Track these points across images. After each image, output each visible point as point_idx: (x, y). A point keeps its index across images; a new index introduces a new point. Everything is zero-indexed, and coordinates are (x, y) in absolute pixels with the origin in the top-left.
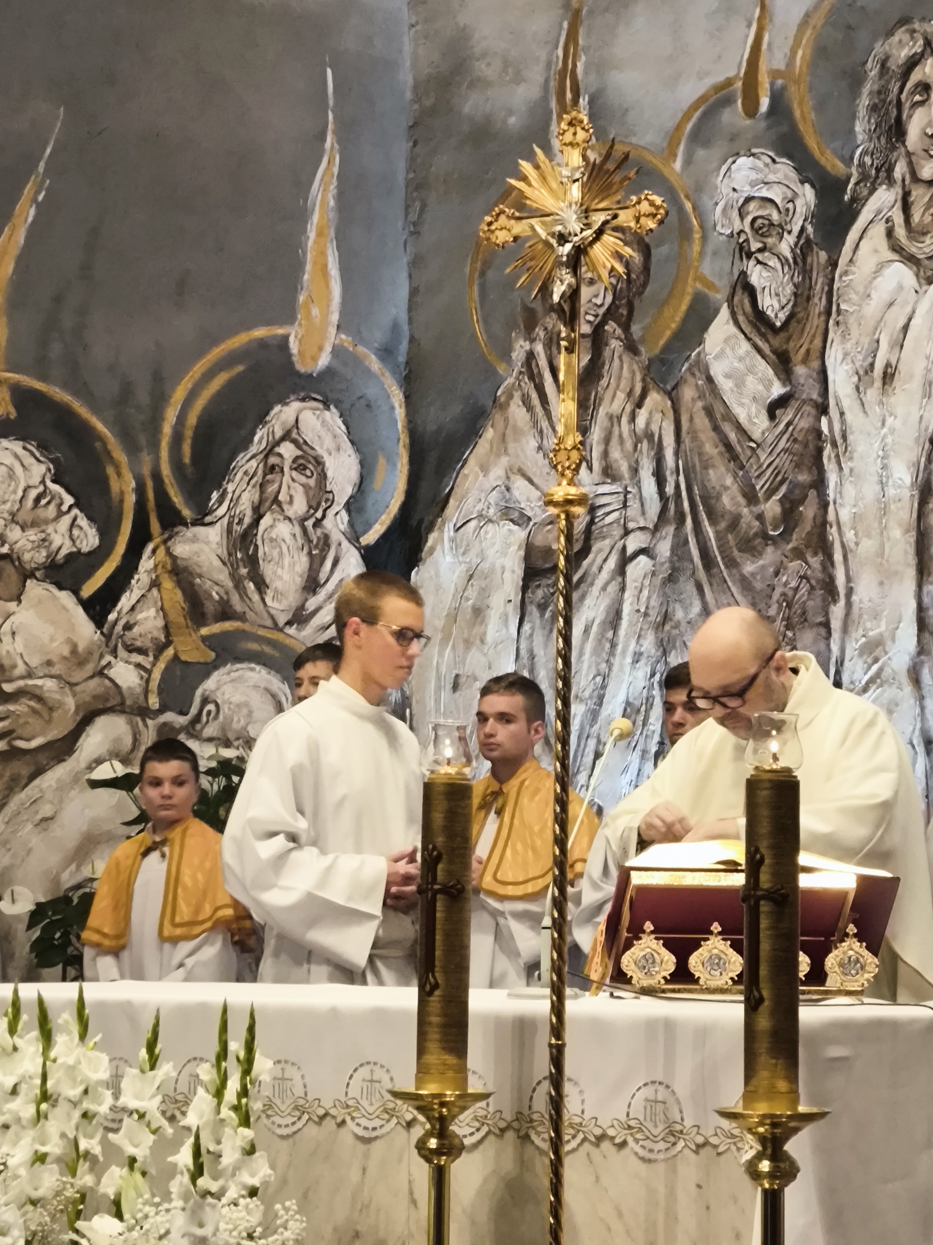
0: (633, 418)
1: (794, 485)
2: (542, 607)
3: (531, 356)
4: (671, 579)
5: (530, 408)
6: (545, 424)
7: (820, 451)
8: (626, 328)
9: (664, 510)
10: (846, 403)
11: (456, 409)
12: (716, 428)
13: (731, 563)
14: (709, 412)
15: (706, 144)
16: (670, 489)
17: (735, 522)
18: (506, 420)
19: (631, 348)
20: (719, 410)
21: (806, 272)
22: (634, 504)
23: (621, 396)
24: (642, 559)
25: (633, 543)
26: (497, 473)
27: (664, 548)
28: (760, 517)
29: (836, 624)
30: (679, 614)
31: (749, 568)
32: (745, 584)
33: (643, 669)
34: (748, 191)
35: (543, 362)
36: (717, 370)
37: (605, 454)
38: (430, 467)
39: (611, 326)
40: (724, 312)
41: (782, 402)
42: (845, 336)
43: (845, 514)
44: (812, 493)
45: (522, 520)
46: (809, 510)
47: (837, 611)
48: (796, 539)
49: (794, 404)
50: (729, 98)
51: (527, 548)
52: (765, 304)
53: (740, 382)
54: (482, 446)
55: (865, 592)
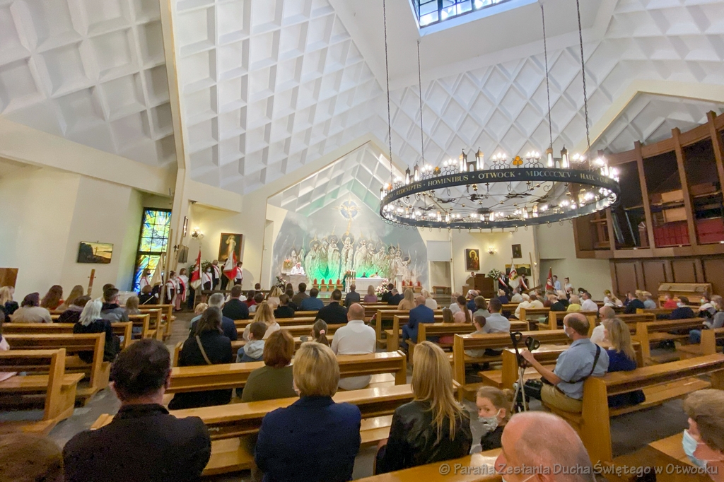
1: (326, 256)
2: (313, 260)
4: (320, 259)
5: (312, 251)
7: (327, 254)
9: (320, 256)
12: (322, 253)
17: (323, 257)
19: (318, 249)
21: (327, 247)
22: (318, 256)
23: (318, 251)
26: (311, 254)
29: (328, 262)
31: (324, 259)
33: (318, 263)
34: (324, 243)
35: (313, 249)
40: (323, 248)
42: (329, 250)
43: (328, 257)
48: (326, 258)
50: (324, 239)
51: (312, 257)
52: (325, 248)
53: (324, 251)
54: (310, 252)
55: (329, 260)
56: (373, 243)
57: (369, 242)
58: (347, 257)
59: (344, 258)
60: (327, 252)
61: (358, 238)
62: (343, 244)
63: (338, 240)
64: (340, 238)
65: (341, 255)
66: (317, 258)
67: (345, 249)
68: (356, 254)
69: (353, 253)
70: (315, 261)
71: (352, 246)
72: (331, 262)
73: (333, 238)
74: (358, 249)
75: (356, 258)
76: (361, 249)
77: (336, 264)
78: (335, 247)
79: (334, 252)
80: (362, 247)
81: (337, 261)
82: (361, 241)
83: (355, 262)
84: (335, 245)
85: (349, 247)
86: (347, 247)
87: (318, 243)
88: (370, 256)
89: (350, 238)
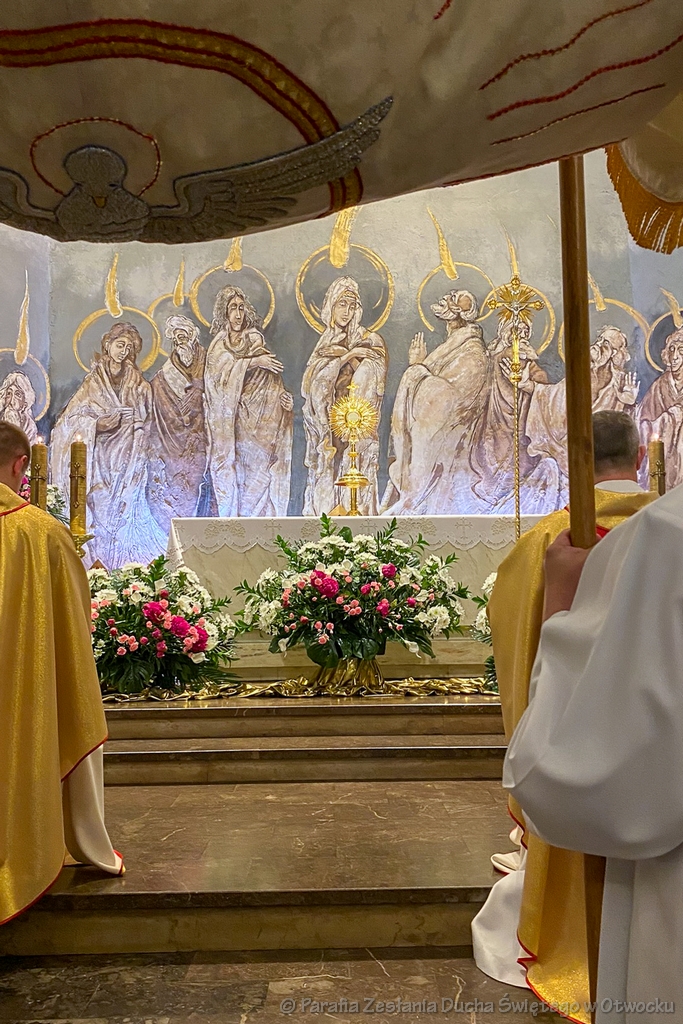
0: (137, 389)
1: (193, 412)
2: (103, 443)
3: (98, 367)
4: (151, 437)
5: (98, 383)
6: (104, 388)
7: (202, 403)
8: (134, 362)
9: (148, 416)
10: (211, 390)
11: (69, 381)
12: (166, 394)
13: (172, 433)
15: (162, 311)
16: (150, 411)
17: (173, 422)
18: (89, 387)
19: (136, 368)
20: (167, 388)
21: (197, 352)
22: (137, 415)
23: (132, 382)
24: (140, 430)
25: (136, 426)
26: (85, 402)
28: (182, 420)
29: (208, 452)
30: (154, 447)
31: (178, 434)
32: (177, 439)
33: (141, 463)
34: (177, 327)
35: (103, 369)
38: (59, 398)
39: (128, 361)
40: (169, 360)
41: (189, 388)
42: (211, 371)
43: (211, 421)
44: (200, 414)
45: (95, 416)
46: (199, 420)
48: (194, 427)
49: (193, 389)
50: (170, 299)
51: (97, 425)
52: (183, 359)
53: (175, 381)
54: (79, 393)
55: (218, 443)
61: (418, 283)
62: (313, 323)
63: (273, 299)
64: (284, 291)
65: (300, 402)
66: (134, 431)
67: (326, 360)
68: (411, 391)
69: (382, 385)
70: (116, 450)
71: (374, 338)
72: (232, 455)
73: (239, 290)
74: (422, 356)
75: (405, 419)
76: (446, 355)
77: (266, 464)
78: (250, 354)
79: (249, 388)
80: (449, 341)
81: (274, 446)
82: (444, 303)
83: (405, 442)
84: (255, 336)
85: (357, 345)
86: (340, 344)
87: (129, 332)
88: (510, 399)
89: (356, 285)
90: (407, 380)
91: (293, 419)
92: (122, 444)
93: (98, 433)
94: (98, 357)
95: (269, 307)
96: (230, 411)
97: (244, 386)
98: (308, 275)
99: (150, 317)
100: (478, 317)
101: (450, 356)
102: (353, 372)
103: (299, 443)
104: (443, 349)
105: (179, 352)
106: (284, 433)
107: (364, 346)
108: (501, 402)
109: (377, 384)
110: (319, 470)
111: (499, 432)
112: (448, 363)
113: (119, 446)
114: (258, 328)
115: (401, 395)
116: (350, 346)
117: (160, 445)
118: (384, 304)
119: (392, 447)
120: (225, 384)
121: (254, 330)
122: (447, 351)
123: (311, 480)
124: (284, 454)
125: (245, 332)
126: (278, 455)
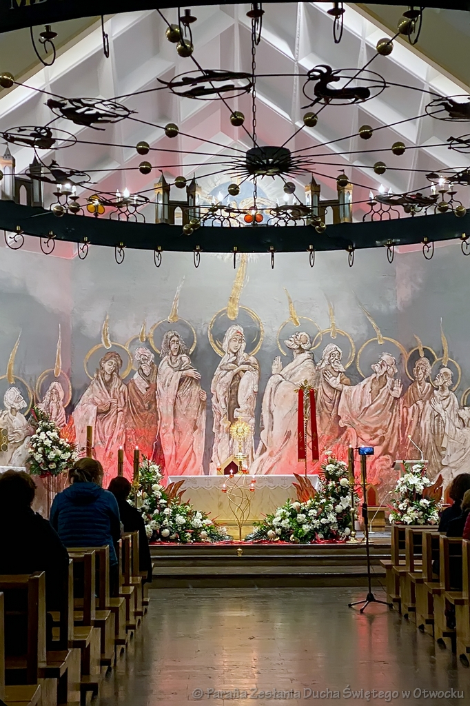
0: (119, 389)
1: (151, 401)
2: (101, 419)
3: (98, 376)
4: (127, 415)
5: (98, 386)
6: (101, 389)
7: (155, 396)
8: (118, 373)
9: (125, 404)
10: (160, 389)
11: (82, 385)
12: (136, 391)
13: (138, 414)
14: (134, 389)
15: (133, 345)
16: (126, 401)
17: (139, 407)
18: (93, 388)
20: (136, 389)
21: (153, 368)
22: (119, 404)
23: (117, 385)
24: (121, 412)
25: (119, 409)
26: (91, 396)
27: (125, 410)
28: (144, 406)
29: (159, 424)
30: (129, 421)
31: (142, 414)
32: (141, 417)
33: (121, 430)
34: (141, 353)
35: (100, 378)
36: (136, 382)
37: (114, 394)
38: (76, 395)
39: (114, 373)
40: (137, 372)
41: (148, 388)
42: (160, 379)
43: (160, 407)
44: (154, 403)
45: (96, 404)
46: (153, 406)
47: (159, 422)
48: (151, 410)
49: (150, 389)
50: (138, 338)
51: (98, 409)
52: (145, 372)
53: (140, 383)
54: (87, 391)
55: (164, 419)
56: (341, 340)
57: (327, 339)
58: (233, 404)
59: (221, 406)
60: (152, 387)
61: (277, 328)
62: (218, 352)
63: (195, 338)
64: (201, 333)
65: (210, 396)
66: (117, 412)
67: (225, 372)
68: (273, 390)
69: (257, 386)
70: (108, 423)
71: (252, 359)
72: (172, 426)
73: (176, 332)
74: (280, 369)
75: (270, 405)
76: (293, 369)
77: (191, 430)
78: (183, 368)
79: (181, 388)
80: (295, 361)
81: (195, 421)
82: (292, 339)
83: (269, 419)
84: (185, 359)
85: (243, 363)
86: (233, 362)
87: (115, 357)
88: (329, 394)
89: (242, 329)
90: (271, 383)
91: (206, 405)
92: (111, 420)
93: (98, 414)
94: (98, 371)
95: (193, 342)
96: (171, 401)
97: (179, 387)
98: (215, 324)
99: (127, 348)
100: (311, 348)
101: (295, 369)
102: (240, 379)
103: (210, 419)
104: (291, 365)
105: (143, 368)
106: (201, 414)
107: (247, 364)
108: (324, 396)
109: (254, 385)
110: (221, 434)
111: (323, 413)
112: (294, 373)
113: (109, 421)
114: (186, 354)
115: (267, 391)
116: (239, 364)
117: (132, 420)
118: (258, 340)
119: (262, 421)
120: (168, 385)
121: (185, 355)
122: (293, 367)
123: (216, 440)
124: (201, 425)
125: (180, 356)
126: (198, 425)
